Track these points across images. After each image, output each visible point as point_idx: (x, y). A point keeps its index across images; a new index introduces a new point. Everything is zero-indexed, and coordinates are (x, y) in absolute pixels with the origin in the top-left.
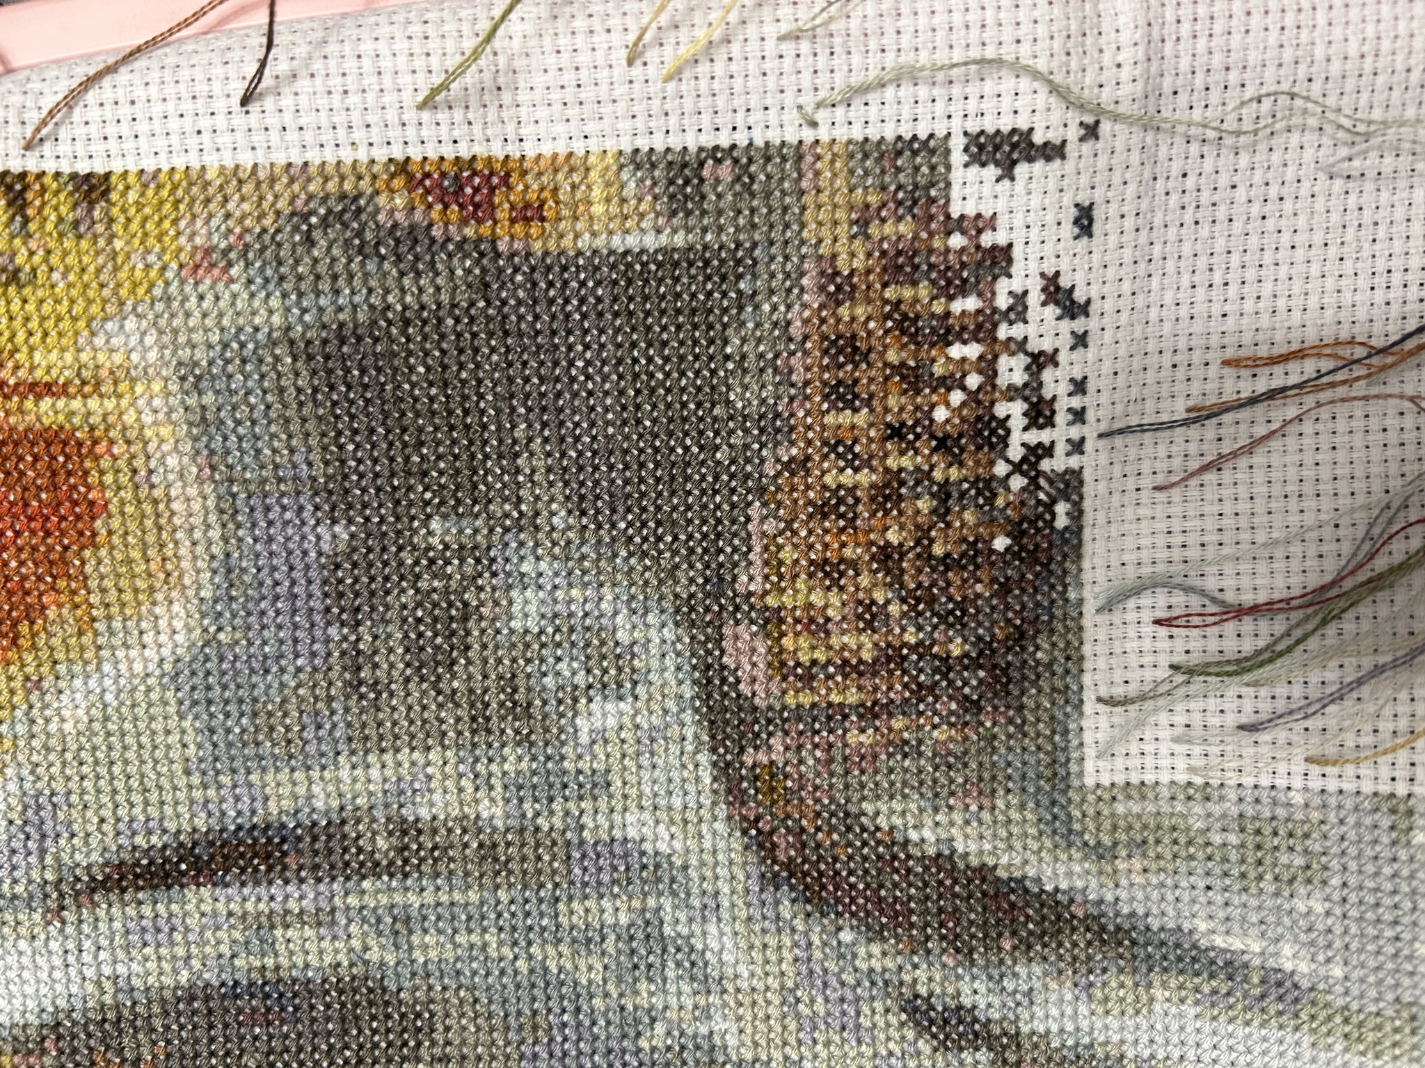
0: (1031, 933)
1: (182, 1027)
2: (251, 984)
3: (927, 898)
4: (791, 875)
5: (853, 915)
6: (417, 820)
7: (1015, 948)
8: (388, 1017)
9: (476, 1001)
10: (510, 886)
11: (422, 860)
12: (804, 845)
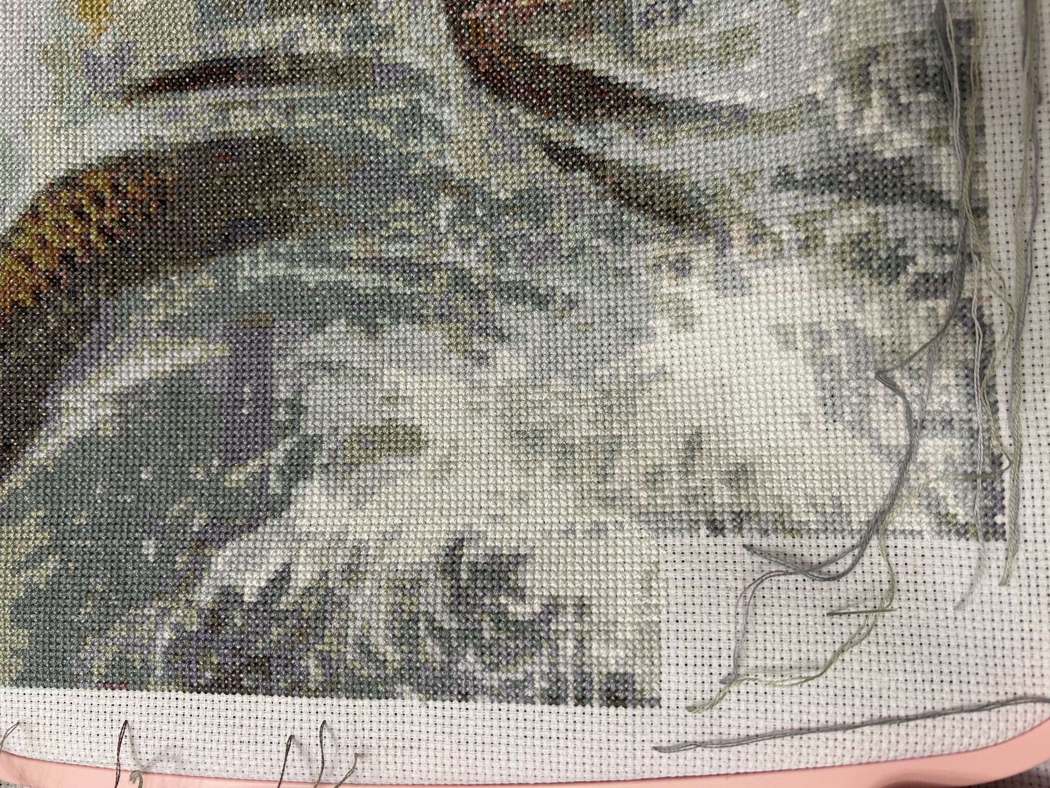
0: (612, 106)
1: (186, 164)
2: (219, 141)
3: (557, 88)
4: (487, 79)
5: (518, 99)
6: (299, 55)
7: (603, 115)
8: (284, 158)
9: (327, 149)
10: (345, 88)
11: (302, 76)
12: (493, 63)
